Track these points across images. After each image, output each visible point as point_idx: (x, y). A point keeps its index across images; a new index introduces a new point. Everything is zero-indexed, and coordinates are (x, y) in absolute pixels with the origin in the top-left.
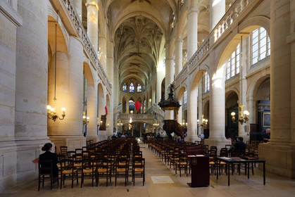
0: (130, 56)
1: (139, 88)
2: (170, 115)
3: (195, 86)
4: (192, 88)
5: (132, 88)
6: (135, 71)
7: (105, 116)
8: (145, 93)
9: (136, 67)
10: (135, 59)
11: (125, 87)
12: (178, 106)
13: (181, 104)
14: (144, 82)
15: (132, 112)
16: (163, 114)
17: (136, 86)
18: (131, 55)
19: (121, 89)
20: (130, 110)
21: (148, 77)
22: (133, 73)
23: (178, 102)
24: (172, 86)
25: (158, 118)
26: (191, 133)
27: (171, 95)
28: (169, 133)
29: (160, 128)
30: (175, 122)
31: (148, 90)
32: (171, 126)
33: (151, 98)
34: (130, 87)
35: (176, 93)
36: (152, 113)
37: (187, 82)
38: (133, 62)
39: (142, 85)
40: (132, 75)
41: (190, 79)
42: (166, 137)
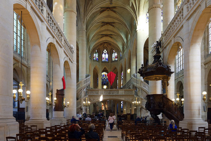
0: (101, 12)
1: (115, 55)
2: (157, 88)
3: (198, 37)
4: (192, 42)
5: (105, 56)
6: (109, 33)
7: (62, 91)
8: (123, 62)
9: (110, 27)
10: (108, 16)
11: (96, 56)
12: (169, 73)
13: (172, 70)
14: (121, 47)
15: (105, 87)
16: (146, 88)
17: (110, 54)
18: (103, 10)
19: (91, 57)
20: (103, 84)
21: (125, 40)
22: (106, 35)
23: (168, 68)
24: (159, 44)
25: (140, 94)
26: (192, 115)
27: (157, 57)
28: (154, 113)
29: (142, 108)
30: (164, 97)
31: (126, 57)
32: (158, 103)
33: (130, 67)
34: (103, 55)
35: (165, 54)
36: (131, 87)
37: (184, 33)
38: (106, 20)
39: (118, 51)
40: (104, 39)
41: (188, 26)
42: (151, 120)
